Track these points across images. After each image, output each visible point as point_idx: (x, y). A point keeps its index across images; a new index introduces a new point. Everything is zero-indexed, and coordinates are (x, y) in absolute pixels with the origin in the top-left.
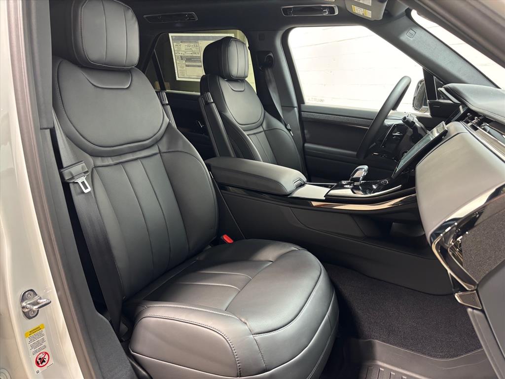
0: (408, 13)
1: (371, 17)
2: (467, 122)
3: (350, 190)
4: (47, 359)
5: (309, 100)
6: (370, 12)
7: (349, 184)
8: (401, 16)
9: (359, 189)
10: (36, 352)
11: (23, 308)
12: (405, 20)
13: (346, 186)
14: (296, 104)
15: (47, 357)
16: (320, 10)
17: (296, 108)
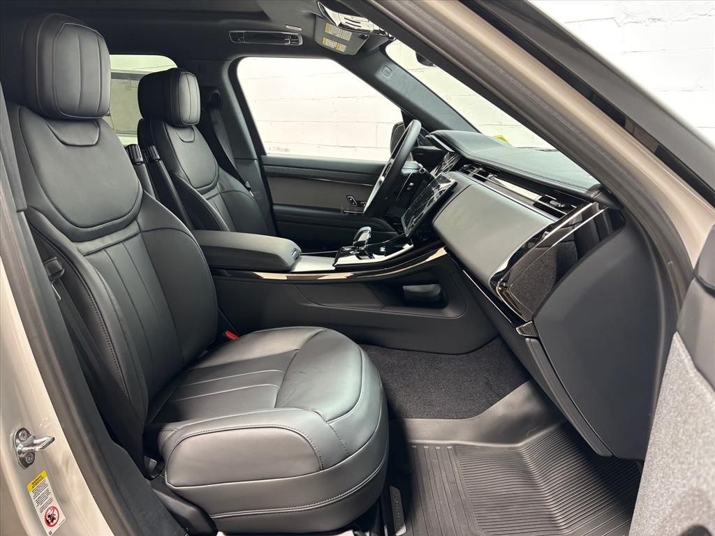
0: (383, 48)
1: (343, 51)
2: (468, 173)
3: (355, 256)
4: (57, 515)
5: (270, 149)
6: (345, 46)
7: (353, 249)
8: (375, 51)
9: (365, 255)
10: (43, 508)
11: (20, 452)
12: (380, 55)
13: (351, 252)
14: (255, 156)
15: (55, 512)
16: (282, 38)
17: (256, 161)
